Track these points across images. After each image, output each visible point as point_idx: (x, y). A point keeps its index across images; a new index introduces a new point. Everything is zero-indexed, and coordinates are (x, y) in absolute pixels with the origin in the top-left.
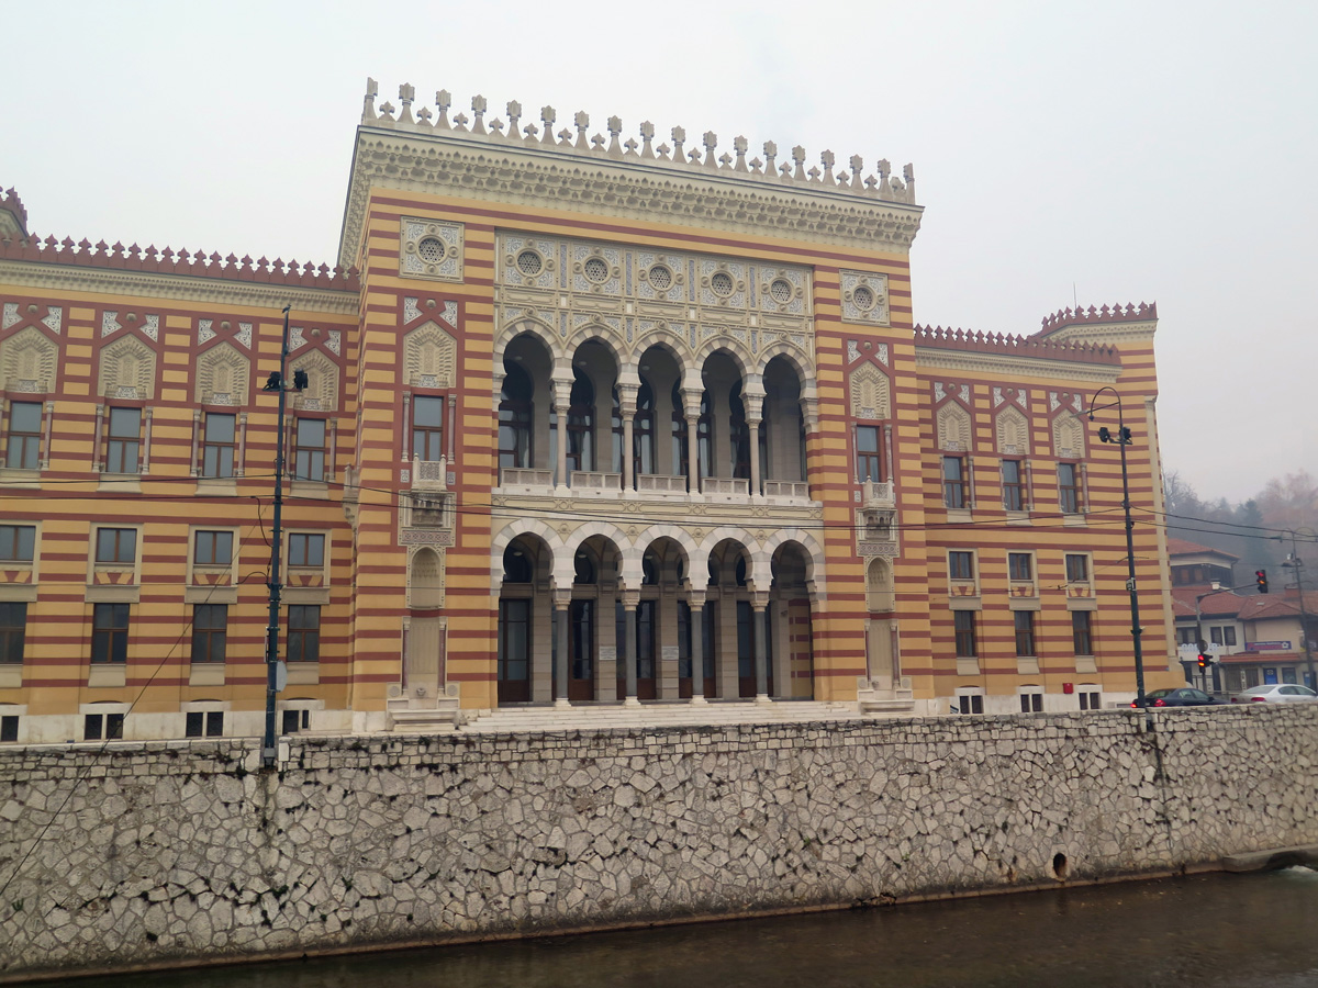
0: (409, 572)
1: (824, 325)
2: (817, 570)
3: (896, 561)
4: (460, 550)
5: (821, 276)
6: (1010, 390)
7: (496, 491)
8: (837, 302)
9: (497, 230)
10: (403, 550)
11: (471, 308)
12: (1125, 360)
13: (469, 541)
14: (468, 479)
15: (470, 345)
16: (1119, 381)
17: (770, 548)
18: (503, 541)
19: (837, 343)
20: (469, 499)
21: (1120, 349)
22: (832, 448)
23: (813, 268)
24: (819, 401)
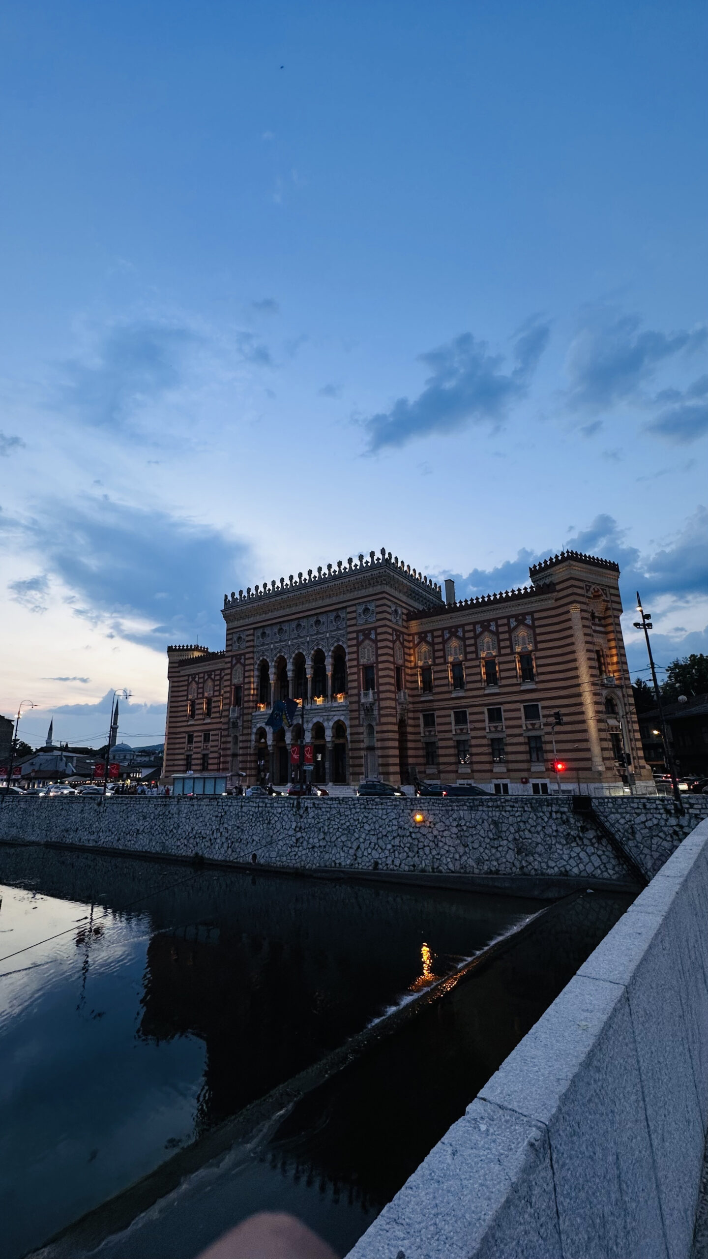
0: (231, 744)
1: (350, 629)
2: (348, 731)
3: (377, 725)
4: (243, 735)
5: (349, 610)
7: (253, 714)
8: (355, 618)
9: (254, 629)
10: (230, 736)
11: (247, 656)
12: (558, 587)
13: (245, 731)
14: (246, 711)
15: (247, 668)
16: (556, 600)
17: (331, 724)
18: (254, 730)
19: (354, 635)
20: (246, 718)
21: (555, 582)
22: (354, 676)
23: (346, 607)
24: (350, 660)
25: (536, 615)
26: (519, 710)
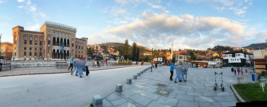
2: (69, 52)
3: (74, 52)
6: (80, 42)
7: (53, 46)
8: (72, 36)
9: (53, 31)
11: (51, 35)
15: (51, 38)
17: (67, 50)
18: (53, 49)
19: (71, 39)
21: (86, 40)
22: (70, 45)
23: (70, 34)
24: (70, 42)
25: (84, 43)
26: (81, 52)
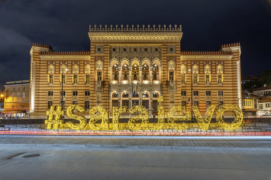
0: (96, 97)
1: (163, 55)
2: (161, 95)
3: (175, 94)
4: (104, 93)
5: (164, 47)
6: (208, 62)
7: (109, 85)
10: (96, 94)
11: (105, 58)
12: (233, 54)
15: (105, 63)
16: (232, 58)
19: (166, 58)
22: (163, 75)
25: (225, 62)
26: (217, 92)
